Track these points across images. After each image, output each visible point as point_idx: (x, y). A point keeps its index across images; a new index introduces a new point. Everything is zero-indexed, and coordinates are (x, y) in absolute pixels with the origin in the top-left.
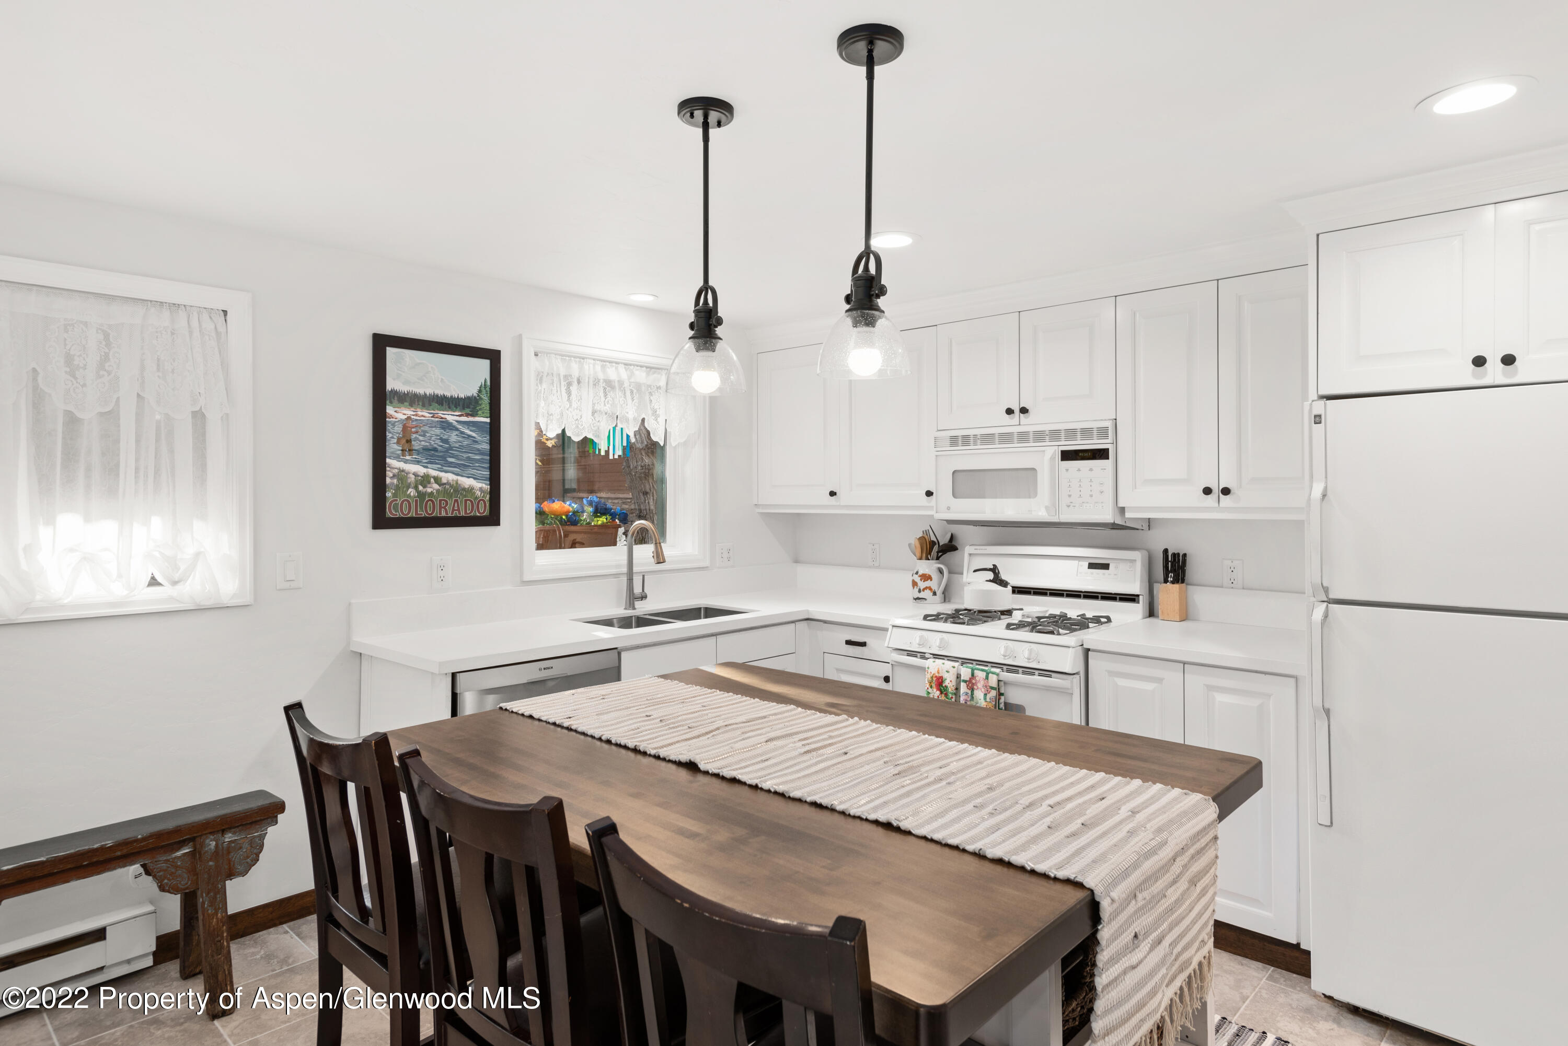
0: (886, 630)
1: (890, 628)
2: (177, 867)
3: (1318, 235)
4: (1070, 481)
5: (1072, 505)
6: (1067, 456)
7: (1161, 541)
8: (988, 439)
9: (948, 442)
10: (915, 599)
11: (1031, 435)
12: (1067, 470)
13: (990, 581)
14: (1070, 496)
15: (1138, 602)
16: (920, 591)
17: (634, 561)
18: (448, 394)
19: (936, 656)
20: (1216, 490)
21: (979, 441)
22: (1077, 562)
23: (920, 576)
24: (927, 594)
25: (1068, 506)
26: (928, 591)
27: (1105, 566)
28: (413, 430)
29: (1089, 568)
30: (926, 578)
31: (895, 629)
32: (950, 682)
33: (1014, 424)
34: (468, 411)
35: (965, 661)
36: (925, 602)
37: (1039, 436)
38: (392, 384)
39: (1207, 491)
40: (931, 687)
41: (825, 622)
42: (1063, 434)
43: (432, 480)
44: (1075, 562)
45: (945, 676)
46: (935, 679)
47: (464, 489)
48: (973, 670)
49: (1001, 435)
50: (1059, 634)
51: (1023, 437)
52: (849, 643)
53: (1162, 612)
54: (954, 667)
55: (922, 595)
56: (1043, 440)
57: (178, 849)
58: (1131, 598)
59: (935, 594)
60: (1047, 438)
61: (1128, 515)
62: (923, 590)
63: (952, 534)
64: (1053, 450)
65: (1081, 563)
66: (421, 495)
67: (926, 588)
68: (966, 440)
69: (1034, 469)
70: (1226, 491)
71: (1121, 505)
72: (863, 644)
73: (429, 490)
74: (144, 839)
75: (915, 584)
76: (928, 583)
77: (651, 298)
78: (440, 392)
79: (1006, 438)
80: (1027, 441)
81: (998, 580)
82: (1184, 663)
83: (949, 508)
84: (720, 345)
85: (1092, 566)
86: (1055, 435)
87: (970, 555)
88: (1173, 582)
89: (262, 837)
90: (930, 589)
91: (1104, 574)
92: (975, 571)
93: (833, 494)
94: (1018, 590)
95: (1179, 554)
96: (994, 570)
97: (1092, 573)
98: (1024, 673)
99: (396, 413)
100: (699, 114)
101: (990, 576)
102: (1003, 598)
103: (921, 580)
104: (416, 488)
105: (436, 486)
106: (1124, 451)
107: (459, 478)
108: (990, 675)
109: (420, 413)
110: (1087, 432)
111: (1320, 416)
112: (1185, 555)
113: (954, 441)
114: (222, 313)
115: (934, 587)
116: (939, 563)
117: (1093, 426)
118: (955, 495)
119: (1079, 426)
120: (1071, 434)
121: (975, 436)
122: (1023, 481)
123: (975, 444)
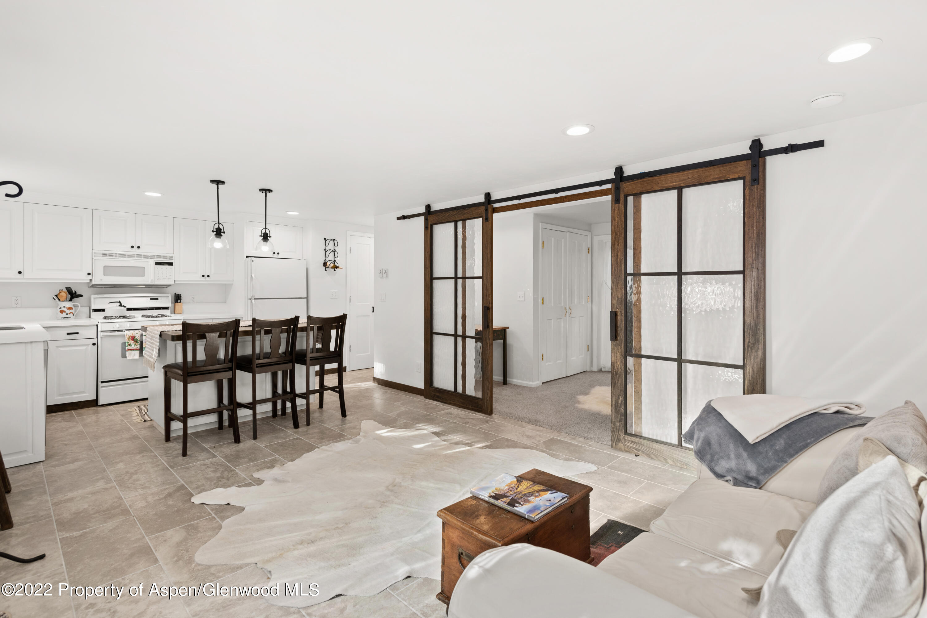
0: (95, 325)
3: (246, 221)
4: (158, 272)
5: (159, 279)
6: (157, 264)
7: (178, 290)
8: (123, 255)
9: (101, 255)
10: (64, 318)
11: (142, 256)
12: (158, 268)
13: (117, 306)
14: (159, 276)
15: (169, 309)
16: (67, 314)
19: (127, 330)
20: (206, 276)
21: (118, 256)
22: (147, 298)
23: (67, 308)
24: (71, 315)
27: (157, 299)
30: (70, 308)
32: (138, 337)
33: (135, 251)
36: (70, 318)
37: (146, 257)
39: (203, 276)
40: (129, 340)
41: (52, 327)
42: (156, 257)
45: (135, 335)
46: (130, 337)
49: (129, 255)
51: (139, 256)
52: (68, 334)
55: (68, 316)
59: (74, 315)
60: (149, 257)
61: (176, 282)
62: (69, 314)
64: (152, 262)
67: (70, 313)
68: (111, 255)
69: (144, 267)
70: (208, 276)
71: (175, 279)
72: (77, 333)
75: (62, 312)
76: (71, 311)
79: (131, 256)
80: (141, 258)
81: (121, 305)
83: (99, 280)
85: (151, 299)
86: (153, 257)
87: (94, 298)
88: (180, 303)
90: (72, 313)
91: (156, 302)
92: (109, 303)
94: (129, 310)
96: (120, 302)
97: (151, 301)
103: (68, 310)
106: (178, 264)
110: (165, 257)
112: (180, 295)
113: (104, 255)
115: (74, 313)
116: (73, 302)
117: (168, 255)
118: (104, 275)
119: (162, 255)
120: (159, 257)
121: (116, 254)
122: (141, 271)
123: (116, 256)
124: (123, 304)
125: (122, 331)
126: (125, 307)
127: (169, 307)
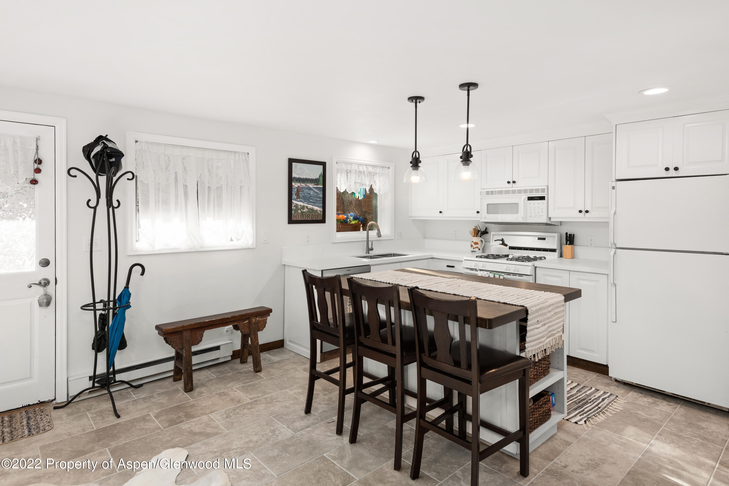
0: (462, 261)
1: (464, 260)
2: (245, 326)
3: (616, 125)
4: (531, 208)
5: (531, 216)
6: (530, 199)
7: (564, 230)
8: (500, 192)
9: (485, 194)
10: (472, 251)
11: (517, 191)
12: (530, 204)
13: (501, 244)
14: (531, 213)
15: (556, 252)
16: (474, 248)
17: (369, 237)
18: (310, 178)
19: (481, 270)
20: (584, 211)
21: (497, 193)
22: (534, 237)
23: (474, 243)
24: (476, 250)
25: (530, 217)
26: (477, 249)
27: (544, 239)
28: (300, 190)
29: (538, 239)
30: (476, 243)
31: (465, 261)
33: (511, 187)
34: (316, 183)
35: (491, 272)
36: (476, 252)
37: (520, 192)
38: (294, 175)
39: (580, 211)
41: (439, 259)
42: (528, 191)
43: (305, 207)
44: (533, 238)
47: (315, 210)
48: (494, 275)
49: (505, 191)
50: (526, 262)
51: (514, 192)
52: (448, 266)
53: (565, 255)
54: (487, 274)
55: (474, 250)
56: (521, 193)
57: (245, 321)
58: (554, 250)
59: (479, 249)
60: (523, 192)
61: (552, 220)
62: (475, 248)
63: (486, 228)
64: (525, 197)
65: (535, 238)
66: (302, 212)
67: (476, 247)
68: (492, 193)
69: (517, 204)
70: (587, 212)
71: (549, 216)
72: (453, 267)
73: (304, 211)
74: (238, 316)
75: (472, 246)
76: (477, 246)
77: (376, 142)
78: (308, 177)
79: (507, 192)
80: (515, 193)
81: (504, 244)
82: (570, 271)
83: (485, 218)
84: (420, 169)
85: (539, 239)
86: (525, 191)
87: (493, 235)
88: (569, 245)
89: (266, 320)
90: (478, 248)
91: (543, 242)
92: (495, 241)
93: (441, 212)
94: (511, 248)
95: (571, 234)
96: (502, 240)
97: (539, 241)
98: (513, 275)
99: (295, 185)
100: (414, 101)
101: (501, 242)
102: (505, 250)
103: (474, 244)
104: (301, 210)
105: (306, 209)
106: (551, 197)
107: (313, 207)
108: (501, 276)
109: (302, 185)
110: (537, 190)
111: (614, 187)
112: (574, 235)
113: (488, 193)
114: (247, 154)
115: (479, 247)
116: (481, 238)
117: (540, 188)
118: (488, 213)
119: (534, 188)
120: (531, 191)
121: (496, 191)
122: (514, 208)
123: (496, 194)
124: (506, 243)
125: (476, 270)
126: (506, 245)
127: (556, 249)
